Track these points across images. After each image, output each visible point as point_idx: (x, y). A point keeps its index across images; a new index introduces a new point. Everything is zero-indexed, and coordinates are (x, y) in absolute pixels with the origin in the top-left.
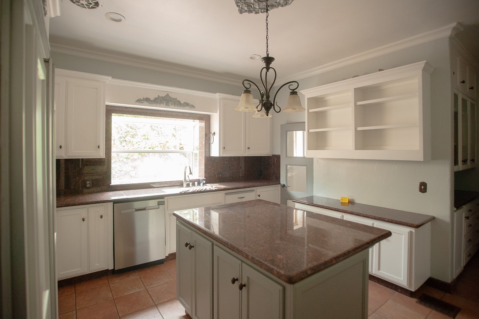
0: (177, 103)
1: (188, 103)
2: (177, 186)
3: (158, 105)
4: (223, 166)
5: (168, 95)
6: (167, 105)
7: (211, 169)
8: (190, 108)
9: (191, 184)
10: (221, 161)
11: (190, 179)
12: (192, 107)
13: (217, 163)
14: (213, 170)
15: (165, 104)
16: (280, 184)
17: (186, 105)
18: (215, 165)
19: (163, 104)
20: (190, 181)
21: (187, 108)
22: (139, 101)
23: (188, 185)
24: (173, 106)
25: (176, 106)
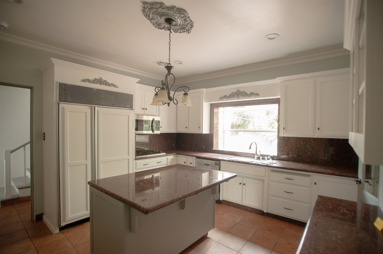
0: (244, 94)
1: (253, 92)
2: (252, 157)
3: (232, 98)
4: (298, 146)
5: (238, 90)
6: (238, 97)
7: (284, 147)
8: (255, 96)
9: (261, 157)
10: (296, 141)
11: (261, 154)
12: (257, 95)
13: (291, 142)
14: (286, 149)
15: (236, 97)
16: (357, 178)
17: (252, 94)
18: (289, 144)
19: (235, 97)
20: (261, 155)
21: (252, 96)
22: (221, 98)
23: (258, 158)
24: (242, 97)
25: (244, 97)
